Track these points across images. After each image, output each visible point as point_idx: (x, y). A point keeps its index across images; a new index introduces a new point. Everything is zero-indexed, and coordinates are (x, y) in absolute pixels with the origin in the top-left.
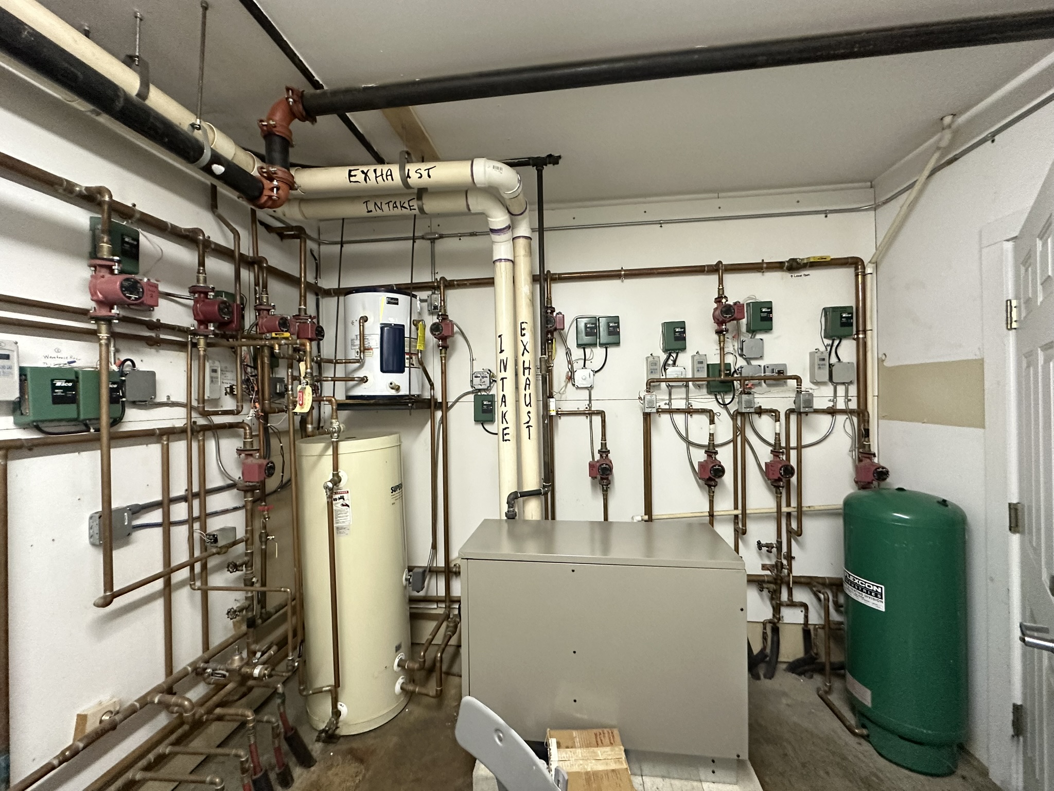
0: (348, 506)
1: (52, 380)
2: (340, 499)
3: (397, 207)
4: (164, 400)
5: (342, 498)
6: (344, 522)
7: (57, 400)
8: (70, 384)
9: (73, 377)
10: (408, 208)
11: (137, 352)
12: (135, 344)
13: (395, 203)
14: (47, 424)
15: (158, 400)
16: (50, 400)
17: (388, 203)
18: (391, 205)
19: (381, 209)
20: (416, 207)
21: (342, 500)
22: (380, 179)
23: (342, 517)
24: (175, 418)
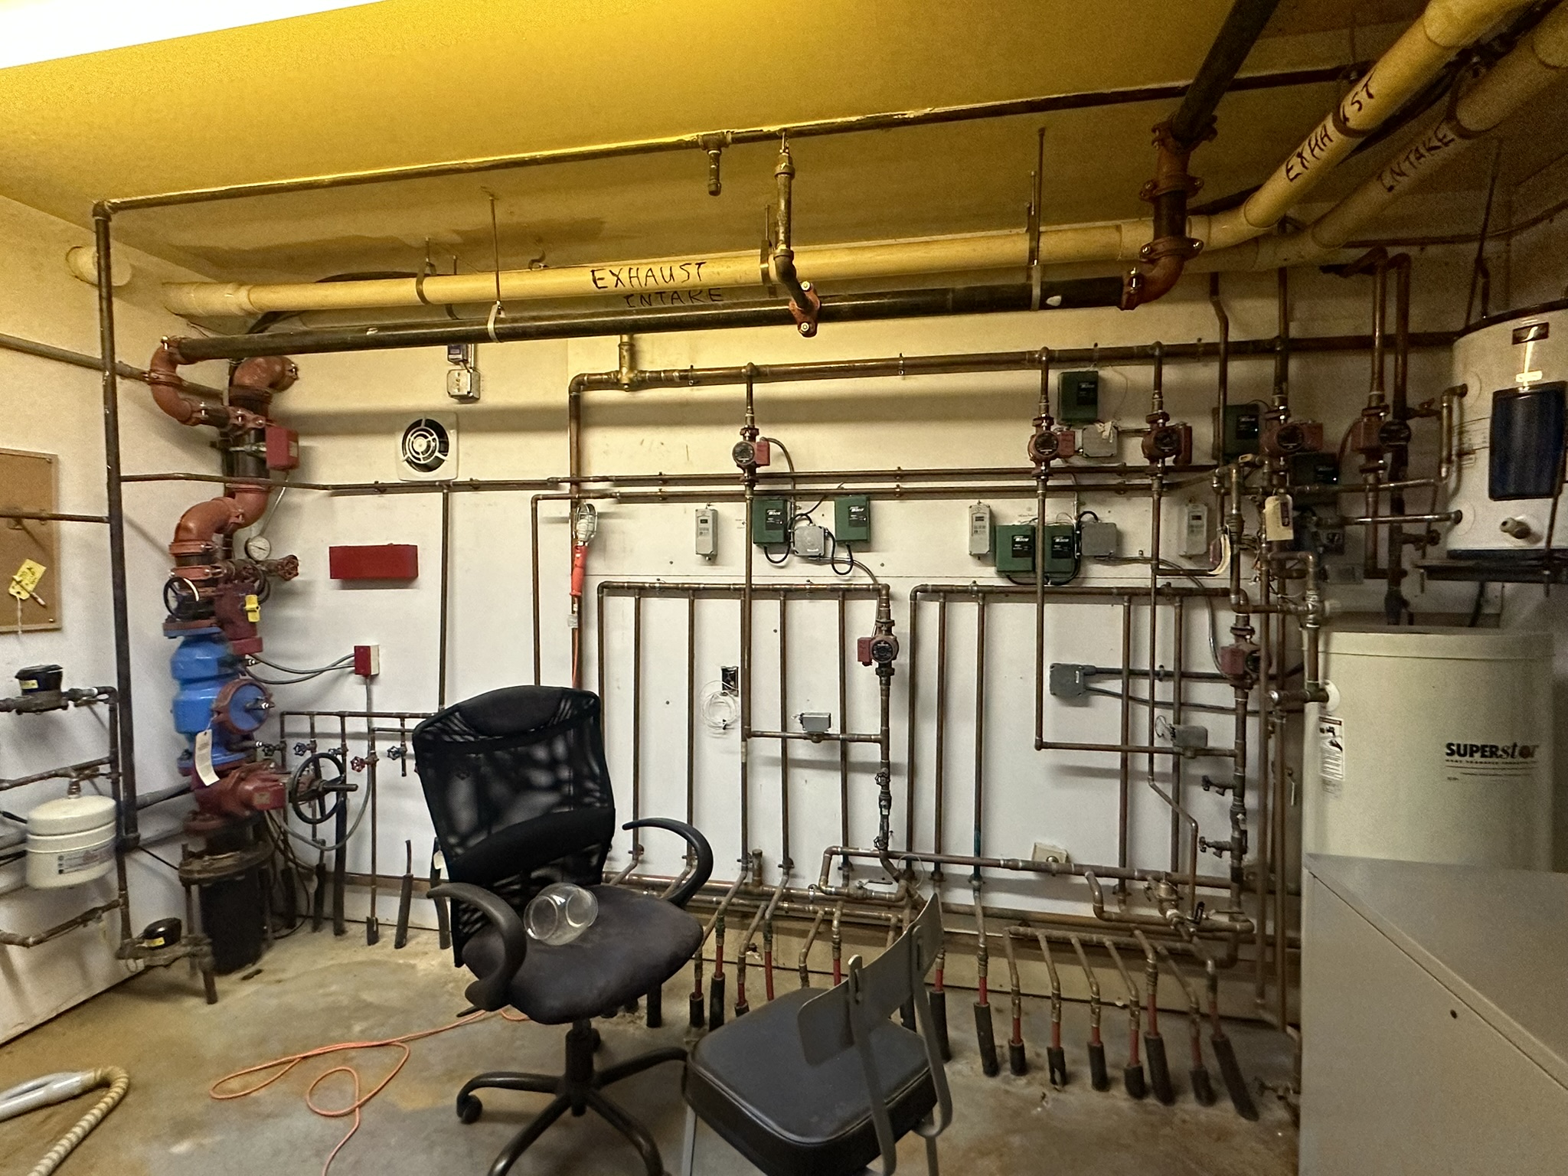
0: (1341, 749)
1: (1013, 536)
2: (1329, 731)
3: (1422, 156)
4: (1137, 555)
5: (1331, 730)
6: (1333, 774)
7: (1016, 554)
8: (1027, 540)
9: (1029, 533)
10: (1439, 144)
11: (1102, 503)
12: (1099, 496)
13: (1417, 150)
14: (1021, 575)
15: (1129, 555)
16: (1011, 554)
17: (1408, 157)
18: (1412, 157)
19: (1402, 174)
20: (1451, 136)
21: (1331, 734)
22: (1317, 151)
23: (1331, 763)
24: (1138, 576)
